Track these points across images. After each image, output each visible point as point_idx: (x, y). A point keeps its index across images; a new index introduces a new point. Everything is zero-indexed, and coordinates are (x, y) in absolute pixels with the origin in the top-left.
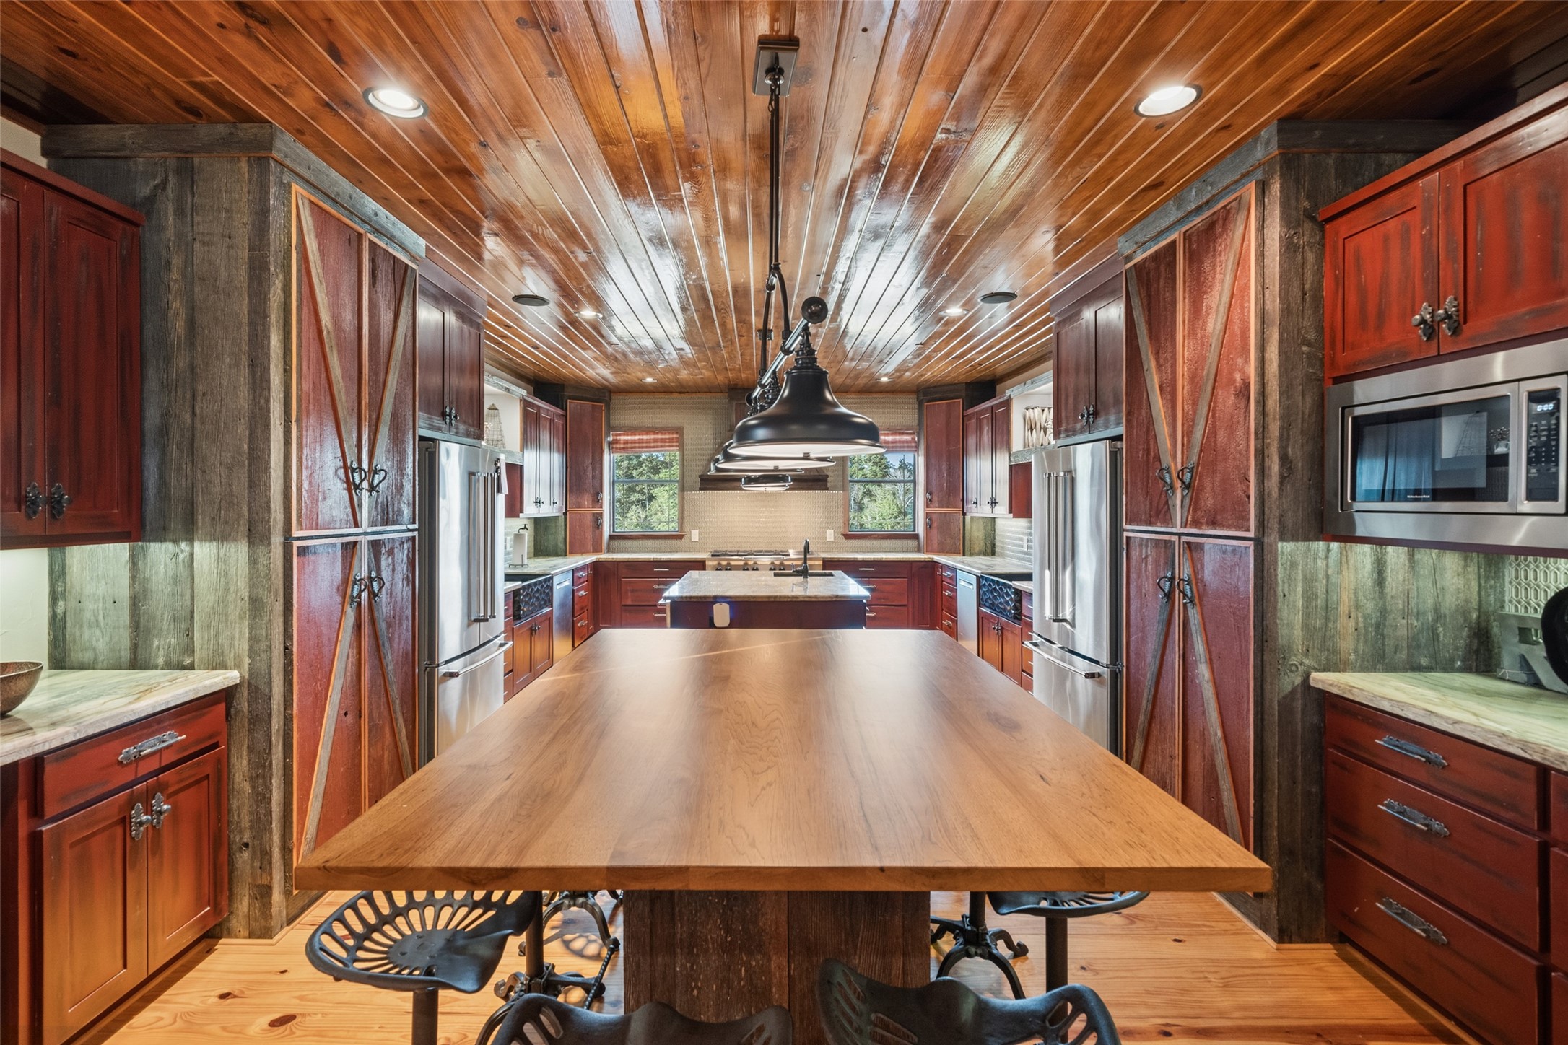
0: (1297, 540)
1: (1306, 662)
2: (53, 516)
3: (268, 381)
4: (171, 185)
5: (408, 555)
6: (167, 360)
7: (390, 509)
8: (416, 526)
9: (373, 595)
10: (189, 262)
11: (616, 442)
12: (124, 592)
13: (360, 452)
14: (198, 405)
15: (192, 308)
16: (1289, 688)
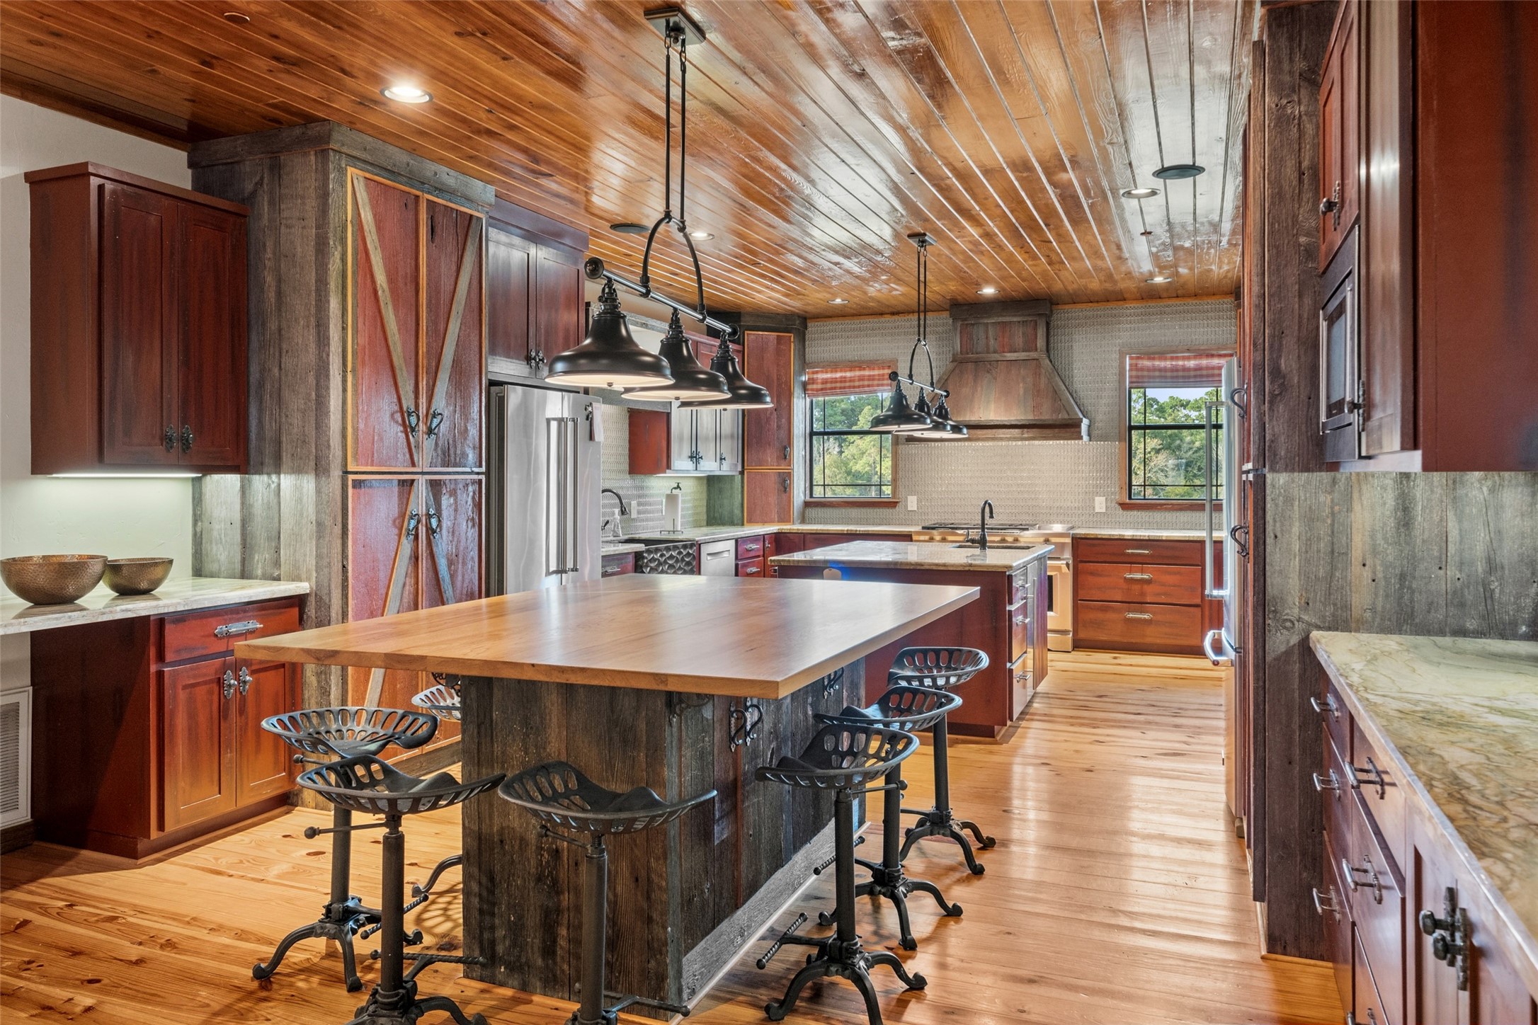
0: (1293, 470)
1: (1306, 618)
2: (184, 450)
3: (328, 338)
4: (266, 181)
5: (473, 498)
6: (264, 324)
7: (452, 452)
8: (483, 469)
9: (431, 531)
10: (277, 243)
11: (812, 381)
12: (237, 516)
13: (417, 397)
14: (283, 360)
15: (279, 281)
16: (1283, 648)
